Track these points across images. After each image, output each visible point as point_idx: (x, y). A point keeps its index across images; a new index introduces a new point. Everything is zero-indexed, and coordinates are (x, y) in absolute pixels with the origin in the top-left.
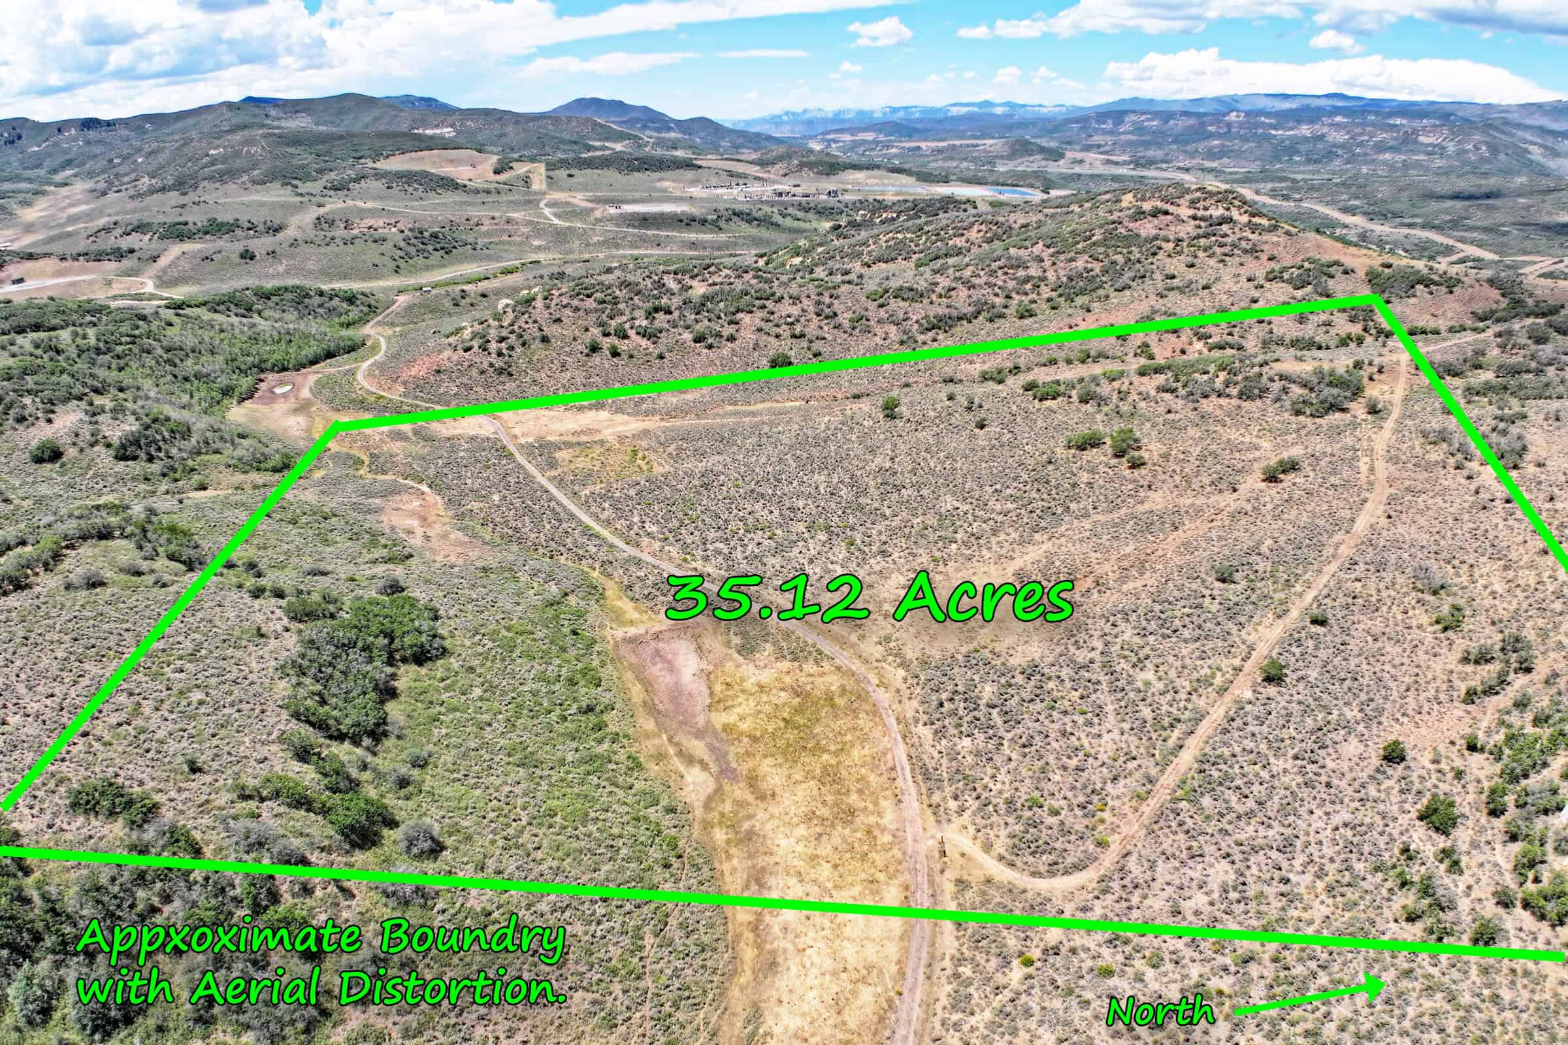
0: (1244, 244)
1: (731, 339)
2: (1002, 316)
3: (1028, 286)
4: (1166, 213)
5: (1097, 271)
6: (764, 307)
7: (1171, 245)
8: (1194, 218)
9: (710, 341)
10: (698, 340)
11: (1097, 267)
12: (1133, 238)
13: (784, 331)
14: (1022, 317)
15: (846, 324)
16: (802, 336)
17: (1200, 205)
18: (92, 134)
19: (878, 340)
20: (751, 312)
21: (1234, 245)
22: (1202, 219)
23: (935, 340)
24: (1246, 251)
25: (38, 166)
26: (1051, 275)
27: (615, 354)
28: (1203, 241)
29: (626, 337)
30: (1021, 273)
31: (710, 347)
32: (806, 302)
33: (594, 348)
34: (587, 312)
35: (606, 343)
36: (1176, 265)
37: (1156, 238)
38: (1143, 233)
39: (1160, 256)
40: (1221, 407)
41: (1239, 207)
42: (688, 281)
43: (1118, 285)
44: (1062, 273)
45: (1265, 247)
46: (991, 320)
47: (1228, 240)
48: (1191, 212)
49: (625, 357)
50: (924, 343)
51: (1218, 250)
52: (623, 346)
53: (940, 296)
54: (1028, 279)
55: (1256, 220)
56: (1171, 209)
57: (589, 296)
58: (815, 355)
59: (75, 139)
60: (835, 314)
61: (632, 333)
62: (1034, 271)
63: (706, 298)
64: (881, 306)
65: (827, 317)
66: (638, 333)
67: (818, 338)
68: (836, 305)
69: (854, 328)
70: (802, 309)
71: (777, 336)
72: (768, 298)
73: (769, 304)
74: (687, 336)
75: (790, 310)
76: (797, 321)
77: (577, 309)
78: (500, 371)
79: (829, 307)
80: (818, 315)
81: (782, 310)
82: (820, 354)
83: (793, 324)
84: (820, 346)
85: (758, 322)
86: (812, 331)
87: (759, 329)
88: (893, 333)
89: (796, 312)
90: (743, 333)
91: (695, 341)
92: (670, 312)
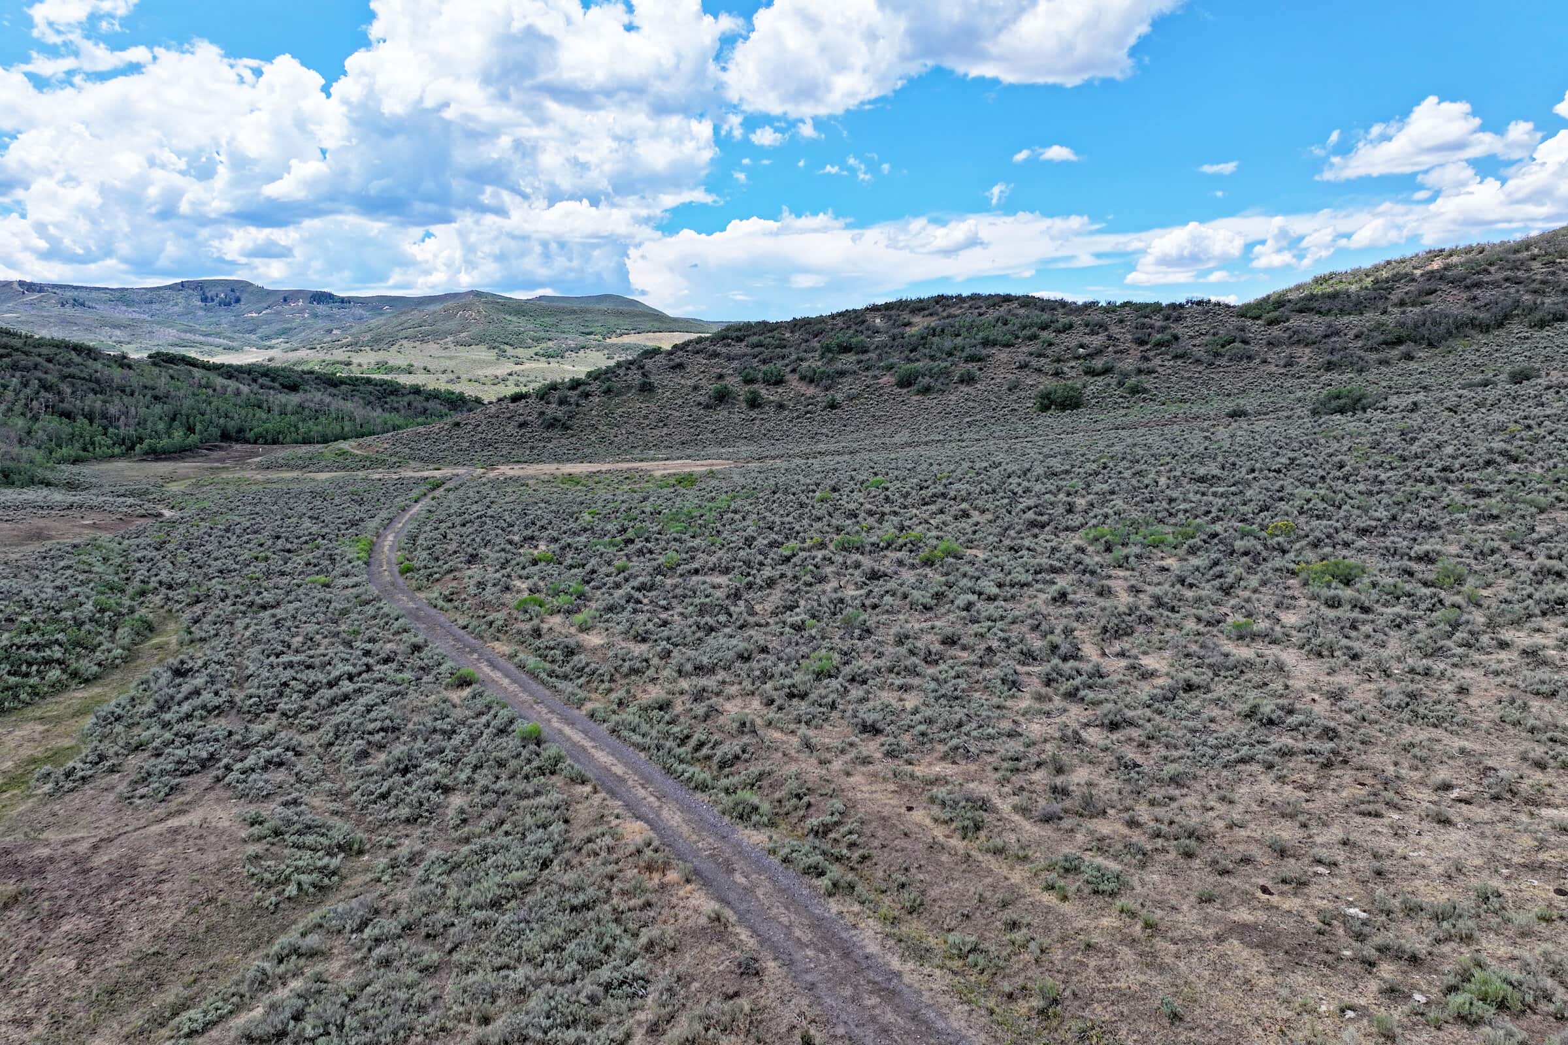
1: (969, 379)
6: (1034, 337)
9: (927, 382)
10: (906, 383)
13: (1072, 369)
16: (1106, 371)
18: (321, 309)
19: (1272, 367)
20: (1010, 345)
25: (251, 332)
27: (754, 403)
29: (780, 382)
31: (925, 391)
32: (1114, 330)
33: (722, 397)
34: (730, 358)
35: (745, 391)
42: (906, 316)
49: (772, 409)
50: (1384, 361)
52: (772, 395)
58: (1133, 391)
59: (302, 311)
60: (1175, 337)
61: (792, 380)
63: (931, 330)
65: (1159, 344)
66: (802, 378)
67: (1140, 371)
68: (1178, 329)
69: (1217, 355)
70: (1110, 337)
71: (1056, 374)
72: (1044, 327)
73: (1044, 335)
74: (887, 379)
75: (1087, 340)
76: (1099, 352)
77: (716, 355)
78: (552, 424)
79: (1163, 329)
80: (1141, 342)
81: (1070, 340)
82: (1145, 391)
83: (1091, 356)
84: (1148, 382)
85: (1022, 358)
86: (1129, 363)
87: (1023, 366)
88: (1305, 355)
89: (1097, 341)
90: (991, 372)
91: (902, 385)
92: (865, 352)
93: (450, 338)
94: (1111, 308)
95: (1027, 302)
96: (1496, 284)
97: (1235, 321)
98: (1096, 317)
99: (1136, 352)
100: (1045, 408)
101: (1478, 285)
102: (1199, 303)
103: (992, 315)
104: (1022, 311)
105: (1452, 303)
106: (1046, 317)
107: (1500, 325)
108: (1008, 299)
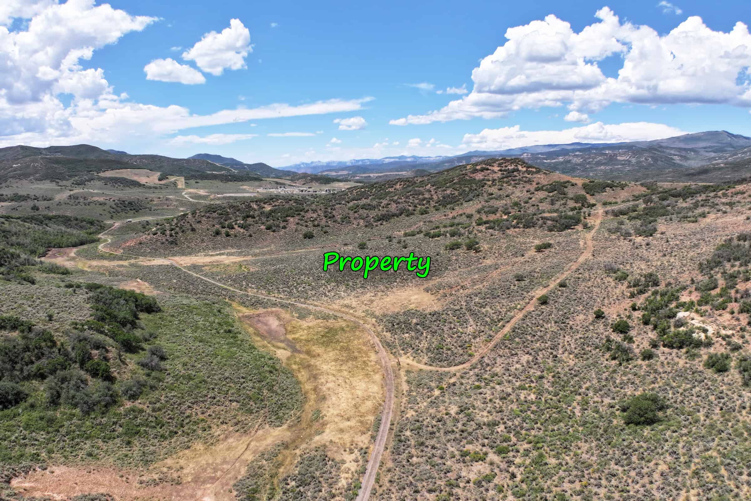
0: (524, 179)
1: (284, 227)
2: (412, 214)
3: (425, 202)
4: (488, 169)
5: (457, 194)
6: (299, 214)
7: (490, 182)
8: (501, 170)
9: (274, 228)
10: (268, 228)
11: (456, 193)
12: (473, 180)
13: (310, 224)
14: (422, 214)
15: (339, 220)
16: (318, 225)
17: (504, 165)
19: (354, 226)
20: (293, 217)
21: (519, 180)
22: (505, 171)
23: (381, 224)
24: (526, 182)
26: (435, 197)
27: (228, 235)
28: (505, 179)
29: (233, 228)
30: (421, 197)
31: (274, 231)
32: (319, 212)
33: (218, 233)
34: (214, 218)
35: (223, 231)
36: (494, 190)
37: (483, 180)
38: (477, 178)
39: (486, 187)
40: (516, 232)
41: (521, 165)
42: (262, 205)
43: (466, 199)
44: (440, 196)
45: (535, 180)
46: (407, 216)
47: (517, 178)
48: (499, 168)
49: (233, 236)
50: (377, 226)
51: (513, 183)
52: (232, 232)
53: (383, 207)
54: (424, 199)
55: (530, 169)
56: (490, 168)
57: (214, 212)
58: (325, 233)
60: (334, 216)
61: (236, 227)
62: (427, 196)
63: (271, 211)
64: (355, 212)
65: (330, 218)
66: (239, 227)
67: (326, 226)
68: (334, 213)
69: (343, 221)
70: (318, 215)
71: (306, 226)
72: (301, 211)
73: (302, 214)
74: (263, 227)
75: (312, 215)
76: (316, 220)
77: (209, 217)
78: (172, 243)
79: (331, 214)
80: (326, 217)
81: (309, 215)
82: (327, 232)
83: (314, 221)
84: (328, 229)
85: (297, 220)
86: (323, 223)
87: (298, 224)
89: (315, 215)
90: (290, 225)
91: (267, 229)
92: (254, 218)
96: (402, 203)
98: (314, 207)
99: (324, 219)
100: (305, 238)
101: (399, 203)
103: (287, 207)
104: (295, 204)
105: (393, 207)
106: (301, 207)
107: (401, 215)
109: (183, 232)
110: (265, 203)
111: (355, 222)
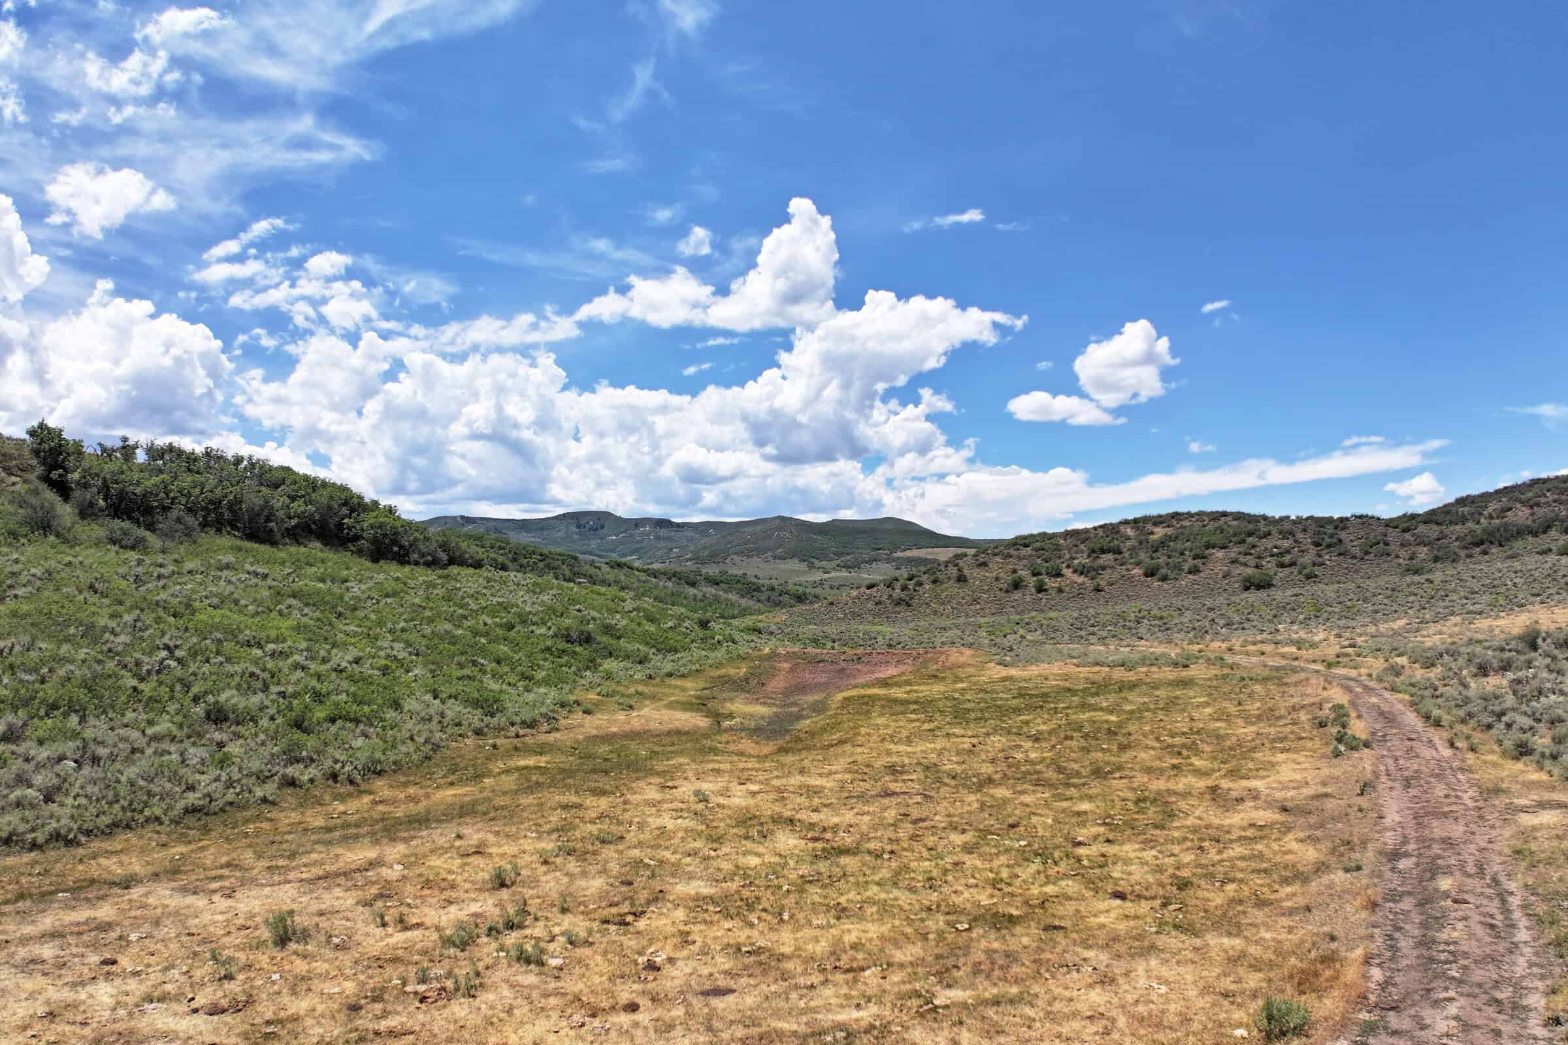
1: (1194, 571)
6: (1243, 542)
9: (1164, 571)
10: (1150, 573)
13: (1269, 565)
20: (1225, 548)
23: (1485, 553)
27: (1041, 589)
29: (1059, 574)
31: (1164, 579)
32: (1300, 536)
33: (1017, 585)
34: (1020, 558)
35: (1034, 581)
42: (1149, 527)
49: (1053, 593)
50: (1470, 556)
52: (1054, 583)
53: (1491, 517)
57: (1026, 546)
58: (1308, 577)
60: (1340, 541)
61: (1067, 572)
63: (1170, 538)
64: (1405, 531)
65: (1329, 546)
66: (1075, 571)
67: (1314, 564)
68: (1343, 535)
69: (1367, 553)
70: (1296, 541)
71: (1257, 567)
72: (1250, 534)
73: (1250, 540)
74: (1137, 571)
75: (1279, 543)
76: (1288, 552)
77: (1009, 556)
78: (899, 603)
79: (1331, 536)
80: (1317, 544)
81: (1268, 543)
82: (1316, 576)
83: (1281, 554)
84: (1317, 570)
85: (1233, 555)
86: (1307, 559)
87: (1234, 562)
88: (1423, 552)
89: (1286, 544)
90: (1211, 566)
91: (1147, 575)
92: (1120, 553)
93: (769, 554)
94: (1299, 521)
95: (1239, 516)
96: (1548, 504)
97: (1381, 529)
98: (1287, 526)
99: (1313, 551)
100: (1247, 589)
101: (1538, 505)
102: (1361, 517)
103: (1212, 526)
104: (1235, 523)
105: (1521, 515)
106: (1251, 526)
107: (1545, 532)
108: (1224, 514)
109: (935, 582)
110: (1155, 524)
111: (1402, 553)
